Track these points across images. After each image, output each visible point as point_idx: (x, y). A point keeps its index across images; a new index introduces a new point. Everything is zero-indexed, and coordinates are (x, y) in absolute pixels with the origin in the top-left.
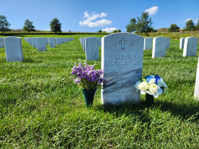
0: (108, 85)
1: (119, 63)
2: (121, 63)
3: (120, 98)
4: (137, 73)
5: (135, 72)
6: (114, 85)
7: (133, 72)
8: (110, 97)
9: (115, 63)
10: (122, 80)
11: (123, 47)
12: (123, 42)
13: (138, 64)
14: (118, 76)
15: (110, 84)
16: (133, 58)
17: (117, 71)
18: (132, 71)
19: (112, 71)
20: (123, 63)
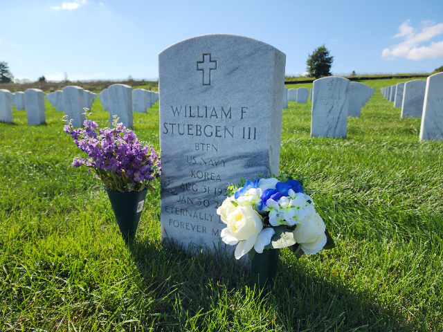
0: (170, 189)
1: (199, 128)
2: (202, 130)
3: (202, 235)
4: (248, 165)
5: (245, 160)
6: (186, 192)
7: (239, 161)
8: (176, 224)
9: (186, 127)
10: (205, 180)
11: (206, 81)
12: (207, 65)
13: (252, 136)
14: (196, 168)
15: (176, 188)
16: (236, 114)
17: (192, 154)
18: (234, 158)
19: (180, 151)
20: (208, 130)
